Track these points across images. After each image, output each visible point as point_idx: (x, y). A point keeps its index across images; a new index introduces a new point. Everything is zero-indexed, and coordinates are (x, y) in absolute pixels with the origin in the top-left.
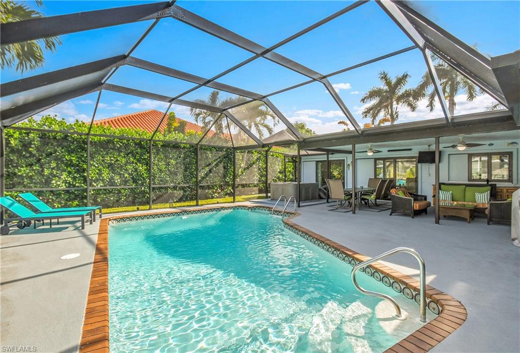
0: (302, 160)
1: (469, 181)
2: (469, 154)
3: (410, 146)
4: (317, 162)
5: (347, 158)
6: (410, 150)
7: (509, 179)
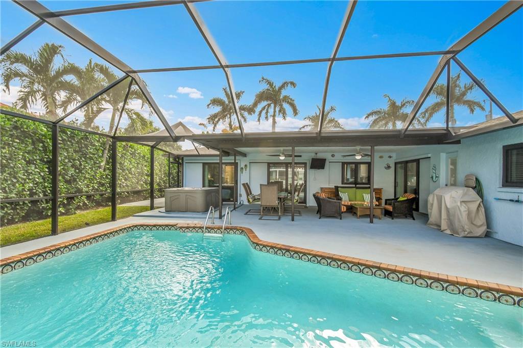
0: (185, 161)
1: (342, 184)
2: (342, 163)
3: (300, 153)
4: (204, 164)
5: (240, 161)
6: (300, 156)
7: (368, 183)
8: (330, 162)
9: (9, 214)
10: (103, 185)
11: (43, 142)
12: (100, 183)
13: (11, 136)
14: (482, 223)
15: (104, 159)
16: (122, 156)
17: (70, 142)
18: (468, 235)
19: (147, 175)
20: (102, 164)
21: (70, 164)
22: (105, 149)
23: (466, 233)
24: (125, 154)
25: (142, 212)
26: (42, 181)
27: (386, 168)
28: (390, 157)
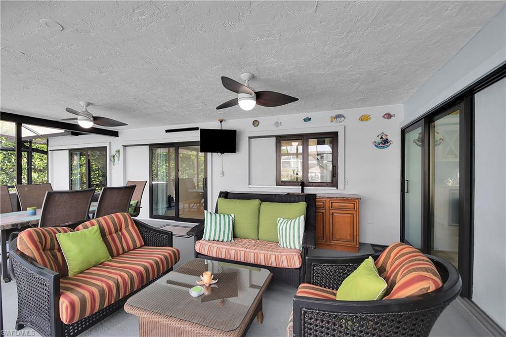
1: (277, 185)
2: (276, 137)
5: (110, 143)
6: (196, 128)
7: (332, 182)
8: (250, 138)
27: (377, 145)
28: (389, 116)
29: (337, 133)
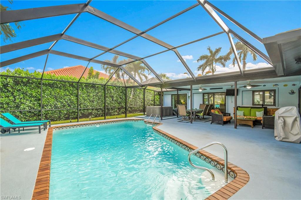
0: (164, 94)
1: (253, 105)
3: (222, 86)
4: (172, 95)
5: (188, 93)
6: (222, 88)
7: (274, 104)
8: (242, 91)
9: (101, 113)
10: (132, 105)
11: (110, 90)
12: (130, 104)
13: (101, 89)
14: (297, 133)
15: (132, 95)
16: (139, 93)
17: (119, 89)
18: (284, 140)
19: (152, 101)
20: (131, 96)
21: (119, 97)
22: (132, 91)
23: (282, 138)
24: (141, 92)
25: (139, 115)
26: (110, 103)
27: (290, 93)
28: (294, 85)
29: (275, 90)
